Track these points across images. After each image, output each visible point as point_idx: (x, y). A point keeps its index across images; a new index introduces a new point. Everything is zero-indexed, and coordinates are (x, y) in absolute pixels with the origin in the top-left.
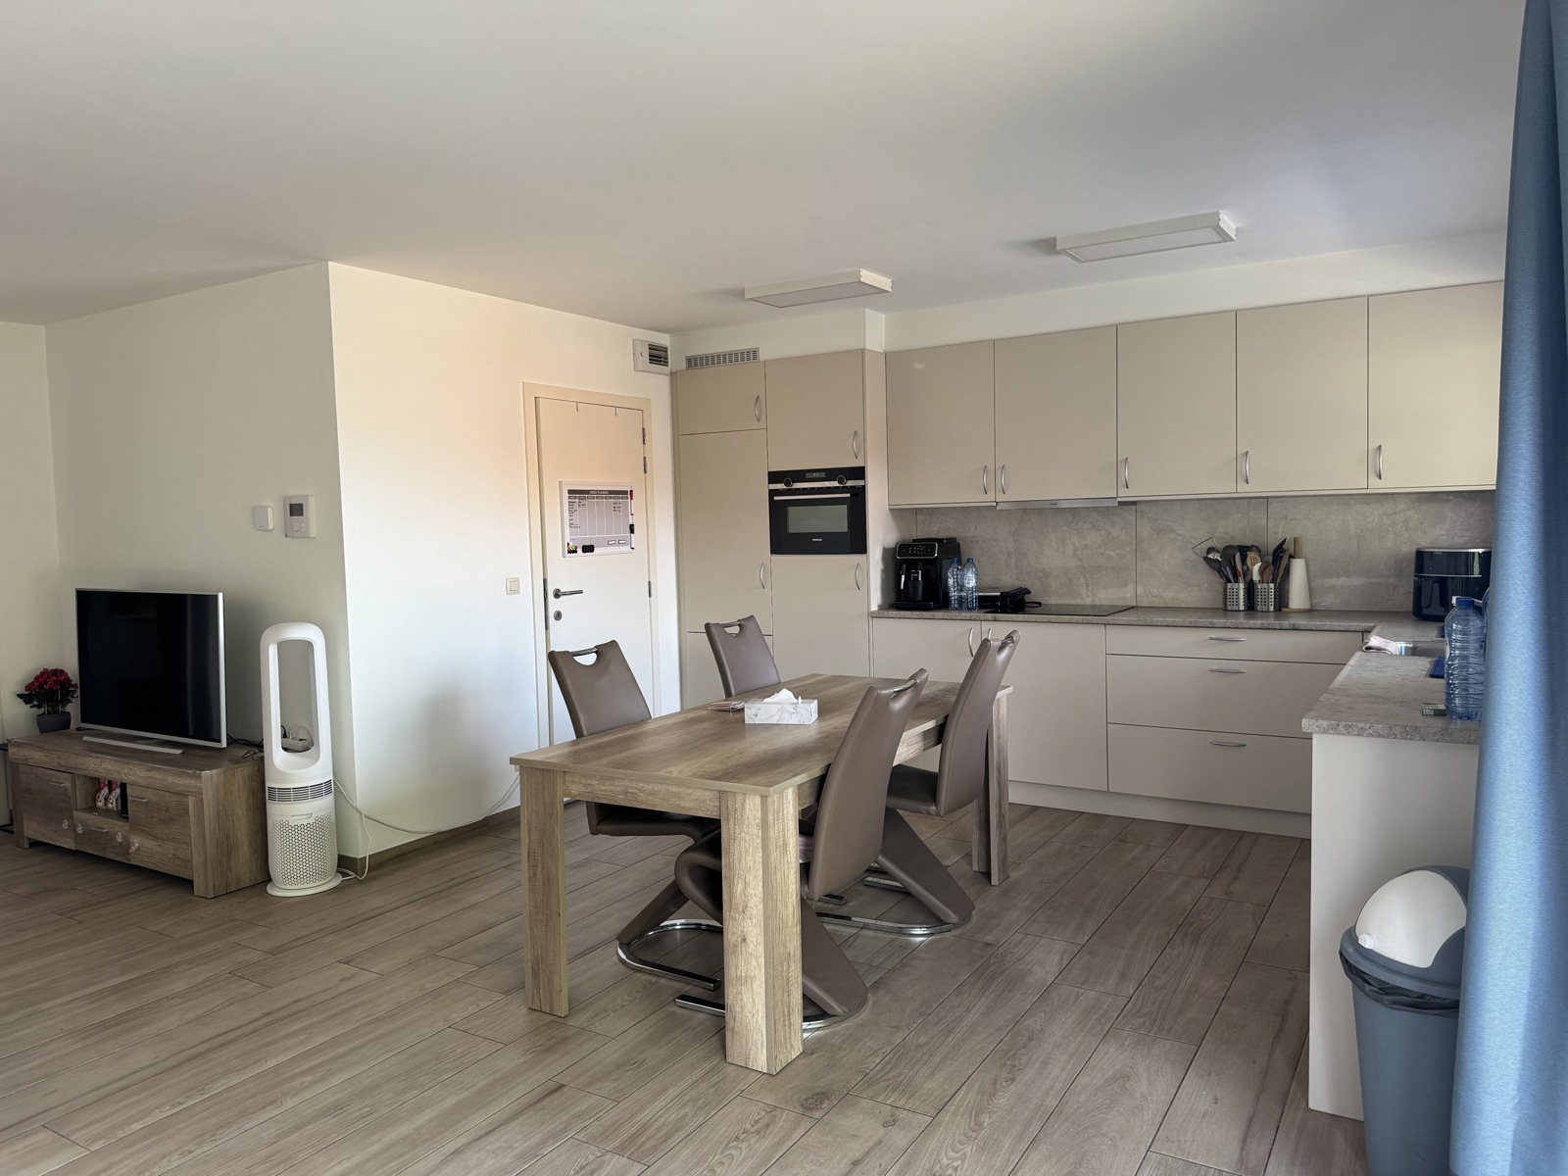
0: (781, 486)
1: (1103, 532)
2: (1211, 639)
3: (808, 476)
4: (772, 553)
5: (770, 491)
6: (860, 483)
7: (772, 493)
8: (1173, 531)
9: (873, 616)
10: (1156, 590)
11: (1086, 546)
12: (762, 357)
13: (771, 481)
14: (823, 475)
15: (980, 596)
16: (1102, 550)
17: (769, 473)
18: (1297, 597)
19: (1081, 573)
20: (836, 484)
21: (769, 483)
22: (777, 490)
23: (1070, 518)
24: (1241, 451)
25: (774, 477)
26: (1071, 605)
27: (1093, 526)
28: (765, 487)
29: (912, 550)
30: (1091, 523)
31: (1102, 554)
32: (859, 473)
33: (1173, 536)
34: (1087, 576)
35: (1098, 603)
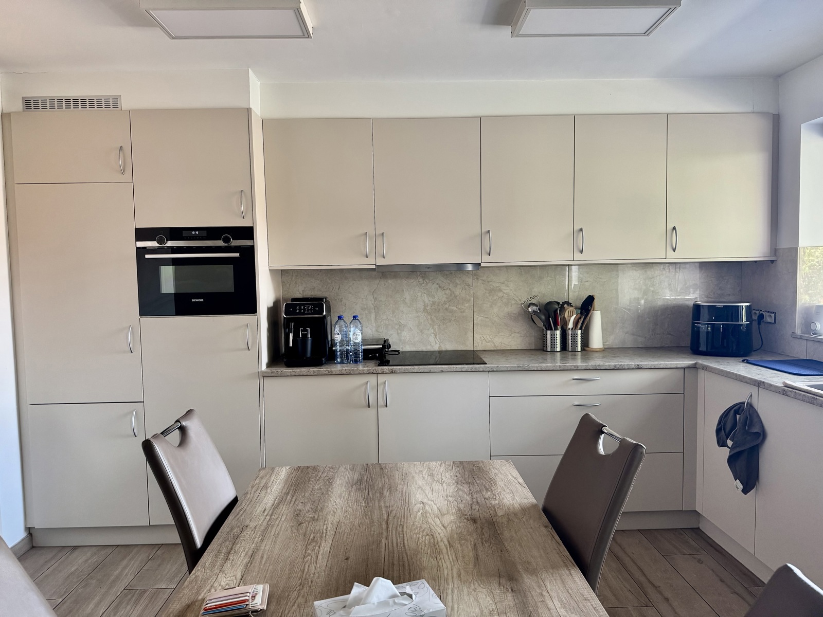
0: (153, 244)
1: (448, 292)
2: (574, 379)
3: (185, 234)
4: (140, 315)
5: (138, 248)
6: (248, 243)
7: (141, 252)
8: (500, 290)
9: (263, 376)
10: (488, 337)
11: (434, 303)
12: (125, 104)
13: (138, 238)
14: (204, 233)
15: (364, 350)
16: (447, 306)
17: (136, 229)
18: (597, 340)
19: (431, 324)
20: (220, 243)
21: (137, 240)
22: (145, 248)
23: (421, 280)
24: (577, 228)
25: (142, 234)
26: (422, 351)
27: (440, 287)
28: (131, 246)
29: (300, 309)
30: (437, 284)
31: (446, 309)
32: (248, 233)
33: (500, 294)
34: (436, 327)
35: (444, 349)
